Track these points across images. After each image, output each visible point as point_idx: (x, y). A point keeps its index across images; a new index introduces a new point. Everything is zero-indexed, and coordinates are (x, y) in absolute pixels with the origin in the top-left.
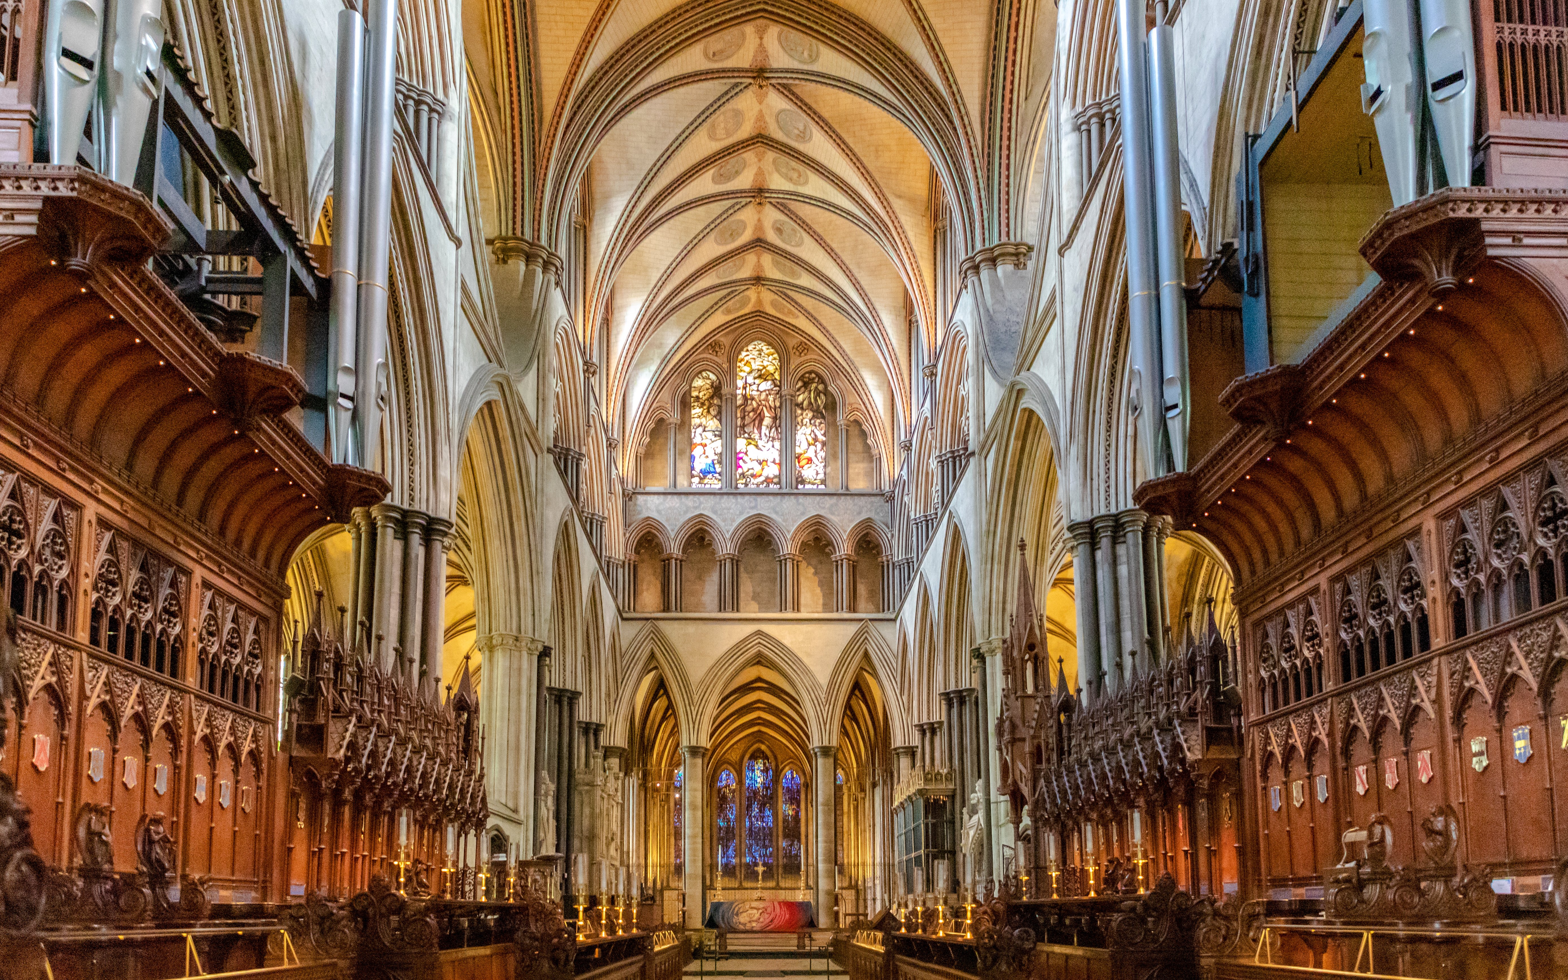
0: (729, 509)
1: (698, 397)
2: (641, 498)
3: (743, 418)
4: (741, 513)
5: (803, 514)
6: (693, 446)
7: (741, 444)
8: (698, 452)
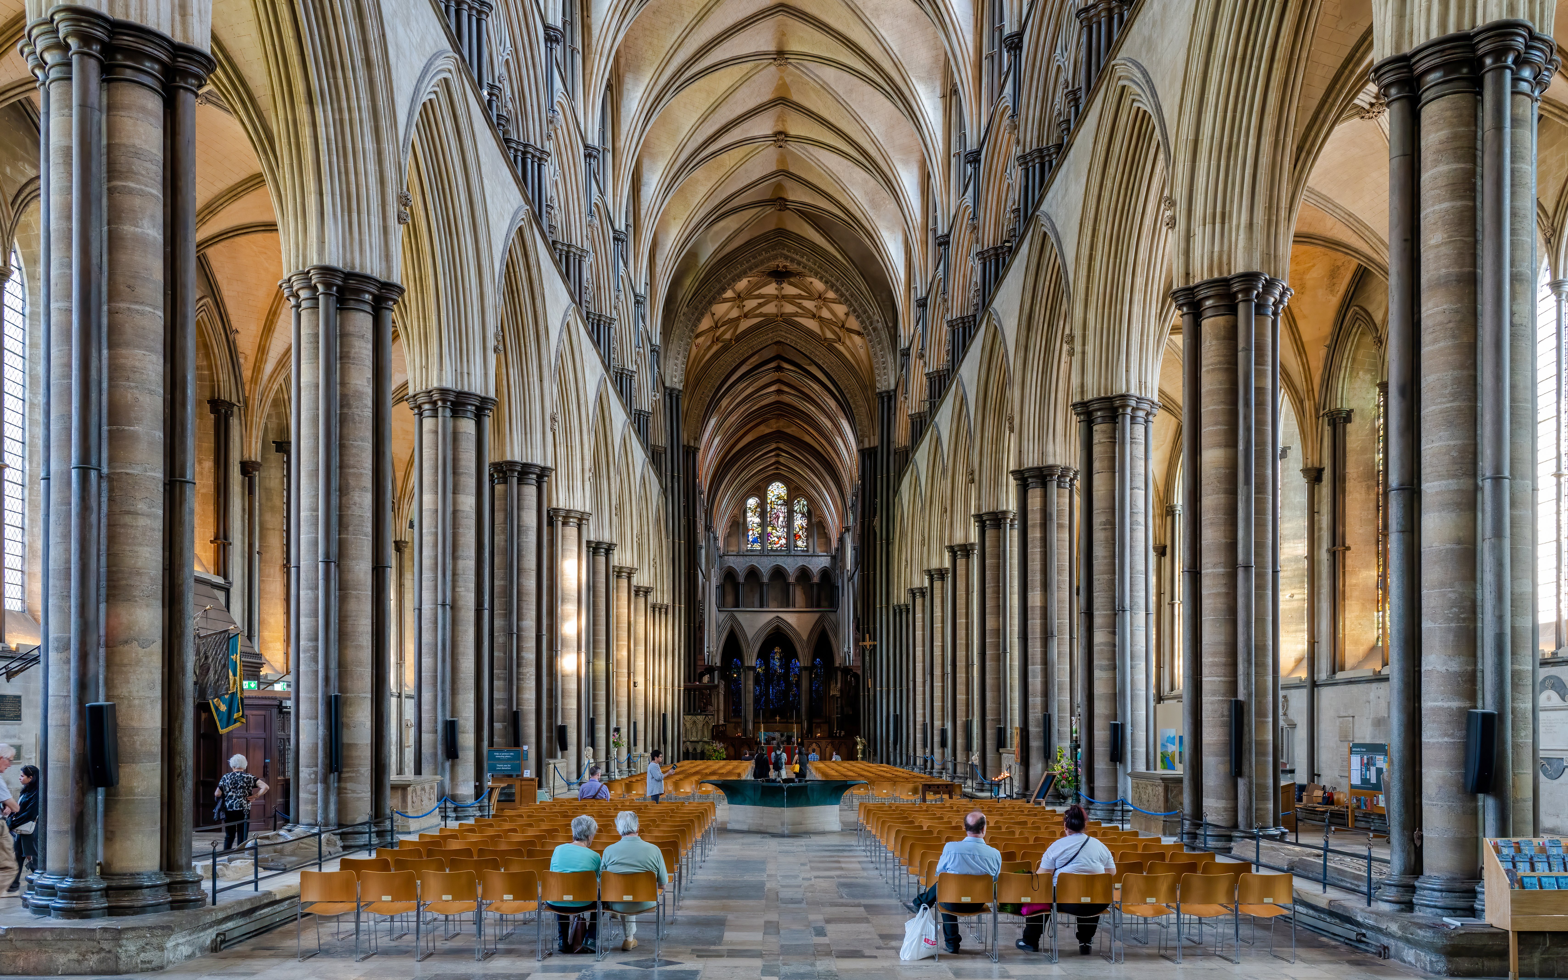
0: (765, 562)
1: (750, 508)
2: (727, 558)
3: (770, 517)
4: (770, 564)
5: (796, 564)
6: (748, 530)
7: (769, 529)
8: (750, 533)
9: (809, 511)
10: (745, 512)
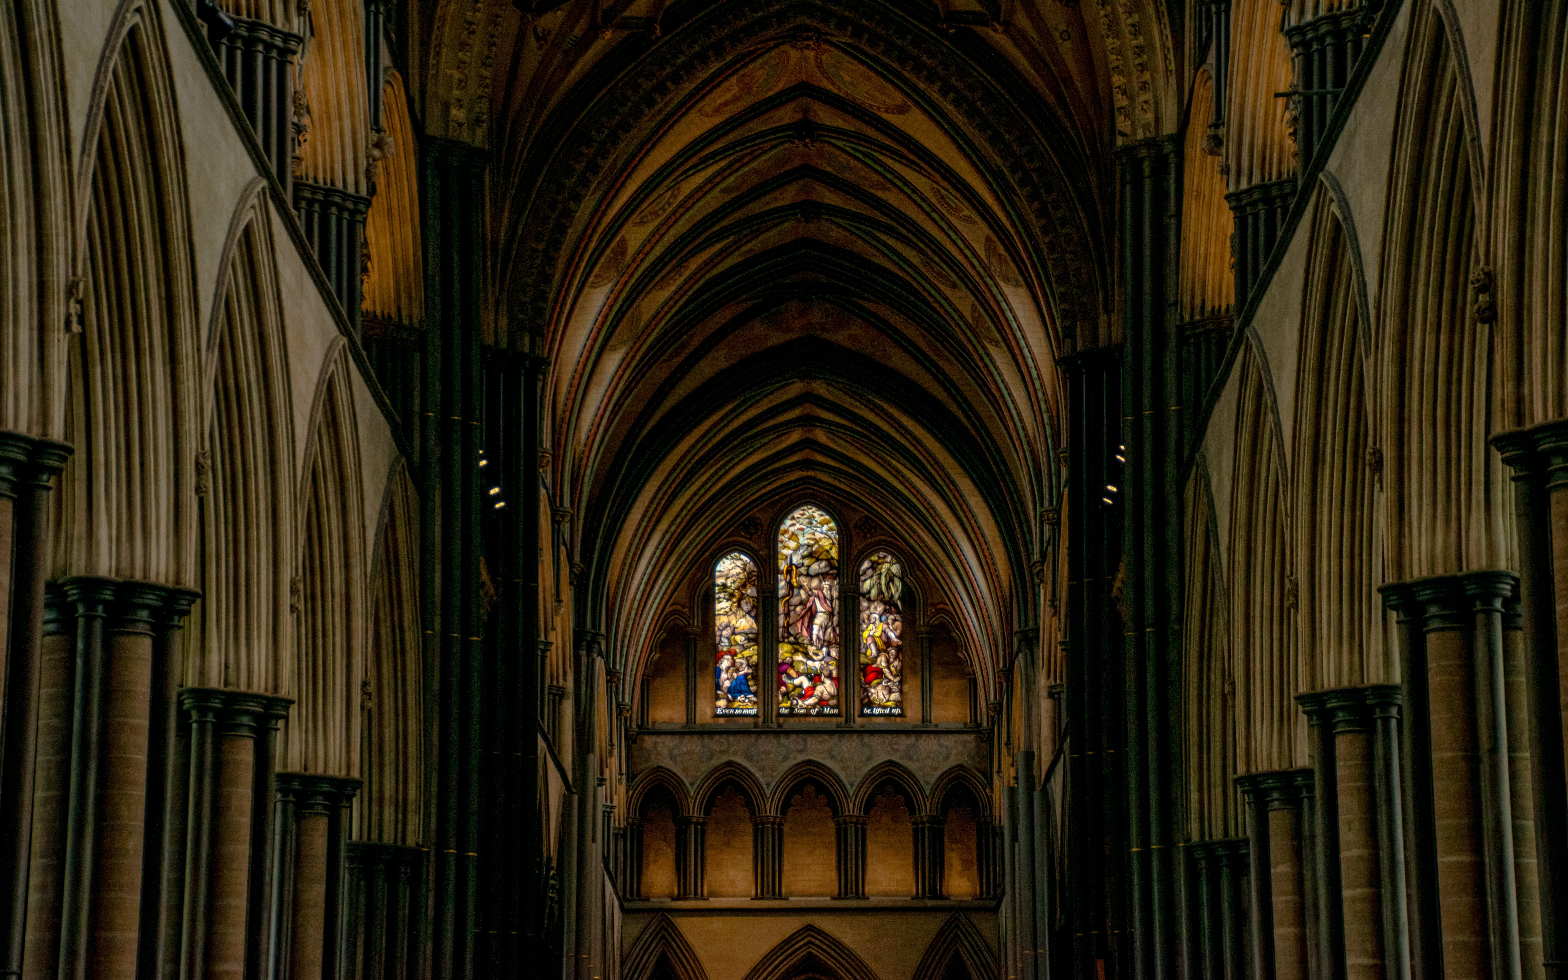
0: (769, 753)
1: (724, 586)
2: (648, 741)
3: (787, 615)
4: (785, 759)
5: (869, 759)
6: (718, 656)
7: (784, 651)
8: (725, 663)
9: (907, 595)
10: (709, 600)
